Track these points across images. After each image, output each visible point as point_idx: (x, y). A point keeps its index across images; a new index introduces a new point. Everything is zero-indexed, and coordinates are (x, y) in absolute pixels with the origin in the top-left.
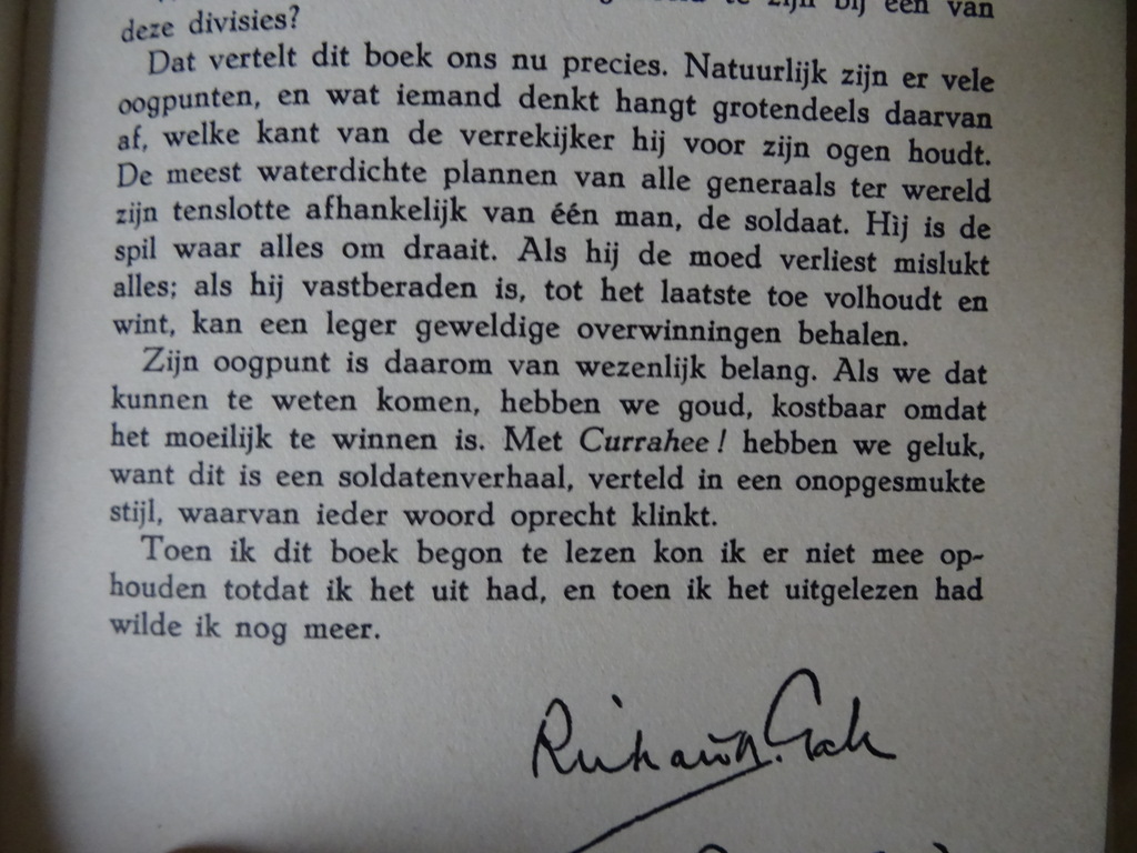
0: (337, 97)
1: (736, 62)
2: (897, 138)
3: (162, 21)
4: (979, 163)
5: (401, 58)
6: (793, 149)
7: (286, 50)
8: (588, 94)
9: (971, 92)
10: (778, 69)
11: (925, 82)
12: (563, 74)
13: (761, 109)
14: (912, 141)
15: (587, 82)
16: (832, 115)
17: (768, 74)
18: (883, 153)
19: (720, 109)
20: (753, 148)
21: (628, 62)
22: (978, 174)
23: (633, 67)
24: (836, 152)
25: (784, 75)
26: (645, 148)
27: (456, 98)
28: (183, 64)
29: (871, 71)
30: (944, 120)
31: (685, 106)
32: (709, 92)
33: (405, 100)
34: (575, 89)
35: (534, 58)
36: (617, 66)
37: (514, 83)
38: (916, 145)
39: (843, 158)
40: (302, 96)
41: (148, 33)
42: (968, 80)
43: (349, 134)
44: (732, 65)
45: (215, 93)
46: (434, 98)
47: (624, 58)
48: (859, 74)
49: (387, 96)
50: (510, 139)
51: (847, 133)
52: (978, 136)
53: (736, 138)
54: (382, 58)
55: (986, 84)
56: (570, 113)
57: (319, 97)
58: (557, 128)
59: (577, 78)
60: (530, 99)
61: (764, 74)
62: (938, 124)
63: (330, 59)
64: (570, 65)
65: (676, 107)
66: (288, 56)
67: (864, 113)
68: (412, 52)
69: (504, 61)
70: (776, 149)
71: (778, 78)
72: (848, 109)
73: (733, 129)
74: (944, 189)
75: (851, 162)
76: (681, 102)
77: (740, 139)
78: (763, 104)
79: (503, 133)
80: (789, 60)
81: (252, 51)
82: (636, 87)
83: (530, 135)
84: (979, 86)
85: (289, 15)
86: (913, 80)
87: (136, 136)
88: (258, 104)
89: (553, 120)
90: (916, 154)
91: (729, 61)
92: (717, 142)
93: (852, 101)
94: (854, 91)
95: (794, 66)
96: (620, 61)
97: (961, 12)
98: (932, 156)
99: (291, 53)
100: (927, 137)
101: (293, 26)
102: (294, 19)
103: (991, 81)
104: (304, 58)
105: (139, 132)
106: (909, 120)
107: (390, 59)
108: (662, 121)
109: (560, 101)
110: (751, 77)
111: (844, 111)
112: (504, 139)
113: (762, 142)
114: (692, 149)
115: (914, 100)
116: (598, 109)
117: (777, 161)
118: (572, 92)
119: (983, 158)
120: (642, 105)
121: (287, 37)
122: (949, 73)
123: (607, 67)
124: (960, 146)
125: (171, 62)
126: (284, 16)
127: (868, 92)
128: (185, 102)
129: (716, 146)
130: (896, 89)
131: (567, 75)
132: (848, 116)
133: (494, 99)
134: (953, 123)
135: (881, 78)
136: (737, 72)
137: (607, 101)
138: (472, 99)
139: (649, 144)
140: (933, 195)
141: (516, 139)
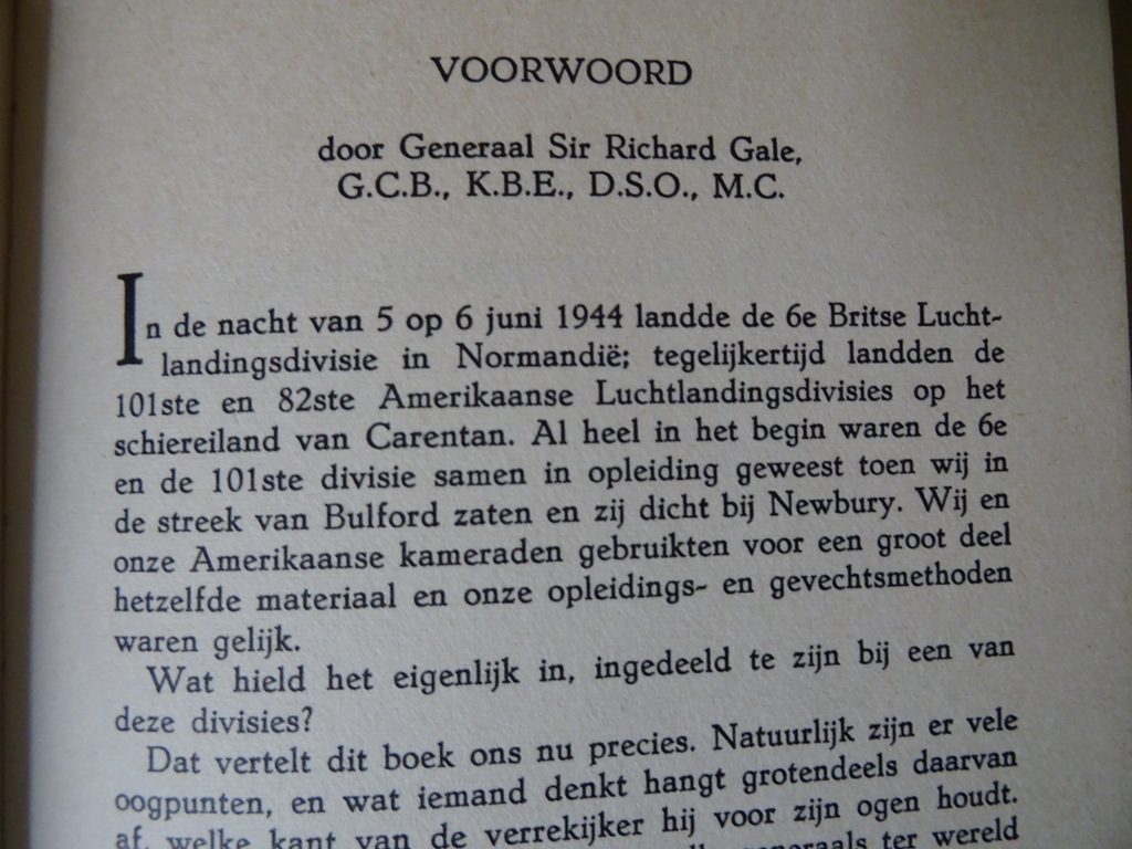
0: (354, 804)
1: (763, 730)
2: (925, 787)
3: (161, 713)
4: (1006, 801)
5: (422, 760)
6: (824, 811)
7: (299, 755)
8: (616, 779)
9: (995, 732)
10: (806, 732)
11: (951, 728)
12: (590, 761)
13: (790, 774)
14: (940, 788)
15: (612, 767)
16: (861, 772)
17: (798, 738)
18: (912, 804)
19: (749, 779)
20: (784, 814)
21: (655, 742)
22: (1005, 812)
23: (661, 746)
24: (866, 807)
25: (812, 737)
26: (675, 829)
27: (480, 798)
28: (187, 765)
29: (897, 723)
30: (971, 763)
31: (714, 780)
32: (737, 762)
33: (426, 803)
34: (602, 775)
35: (559, 747)
36: (644, 747)
37: (538, 776)
38: (944, 792)
39: (874, 813)
40: (316, 804)
41: (146, 725)
42: (992, 720)
43: (368, 843)
44: (760, 733)
45: (223, 799)
46: (457, 799)
47: (650, 737)
48: (886, 727)
49: (408, 801)
50: (537, 835)
51: (875, 789)
52: (1004, 775)
53: (766, 808)
54: (401, 761)
55: (1009, 723)
56: (598, 801)
57: (335, 805)
58: (585, 818)
59: (604, 764)
60: (557, 792)
61: (792, 738)
62: (965, 768)
63: (346, 764)
64: (598, 750)
65: (705, 782)
66: (302, 762)
67: (893, 766)
68: (434, 753)
69: (530, 754)
70: (806, 813)
71: (806, 741)
72: (877, 764)
73: (763, 798)
74: (973, 831)
75: (881, 816)
76: (710, 777)
77: (771, 807)
78: (792, 769)
79: (529, 829)
80: (816, 722)
81: (262, 756)
82: (663, 766)
83: (558, 829)
84: (1003, 726)
85: (303, 716)
86: (939, 727)
87: (136, 838)
88: (269, 813)
89: (580, 810)
90: (945, 801)
91: (757, 730)
92: (747, 814)
93: (880, 756)
94: (882, 745)
95: (822, 726)
96: (646, 741)
97: (982, 654)
98: (960, 801)
99: (305, 758)
100: (954, 782)
101: (307, 729)
102: (307, 722)
103: (1014, 718)
104: (318, 763)
105: (140, 833)
106: (936, 767)
107: (411, 761)
108: (692, 798)
109: (587, 790)
110: (779, 743)
111: (873, 766)
112: (530, 836)
113: (792, 808)
114: (722, 824)
115: (940, 747)
116: (626, 794)
117: (808, 824)
118: (599, 779)
119: (1010, 796)
120: (671, 785)
121: (301, 741)
122: (974, 716)
123: (634, 749)
124: (987, 787)
125: (173, 763)
126: (296, 718)
127: (896, 744)
128: (192, 807)
129: (747, 818)
130: (922, 737)
131: (594, 763)
132: (876, 771)
133: (519, 796)
134: (979, 765)
135: (907, 729)
136: (765, 739)
137: (636, 785)
138: (497, 796)
139: (679, 824)
140: (963, 839)
141: (543, 835)
